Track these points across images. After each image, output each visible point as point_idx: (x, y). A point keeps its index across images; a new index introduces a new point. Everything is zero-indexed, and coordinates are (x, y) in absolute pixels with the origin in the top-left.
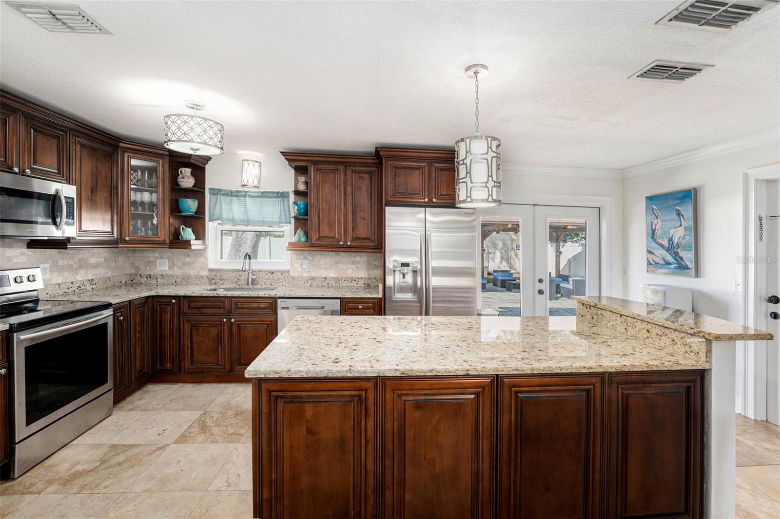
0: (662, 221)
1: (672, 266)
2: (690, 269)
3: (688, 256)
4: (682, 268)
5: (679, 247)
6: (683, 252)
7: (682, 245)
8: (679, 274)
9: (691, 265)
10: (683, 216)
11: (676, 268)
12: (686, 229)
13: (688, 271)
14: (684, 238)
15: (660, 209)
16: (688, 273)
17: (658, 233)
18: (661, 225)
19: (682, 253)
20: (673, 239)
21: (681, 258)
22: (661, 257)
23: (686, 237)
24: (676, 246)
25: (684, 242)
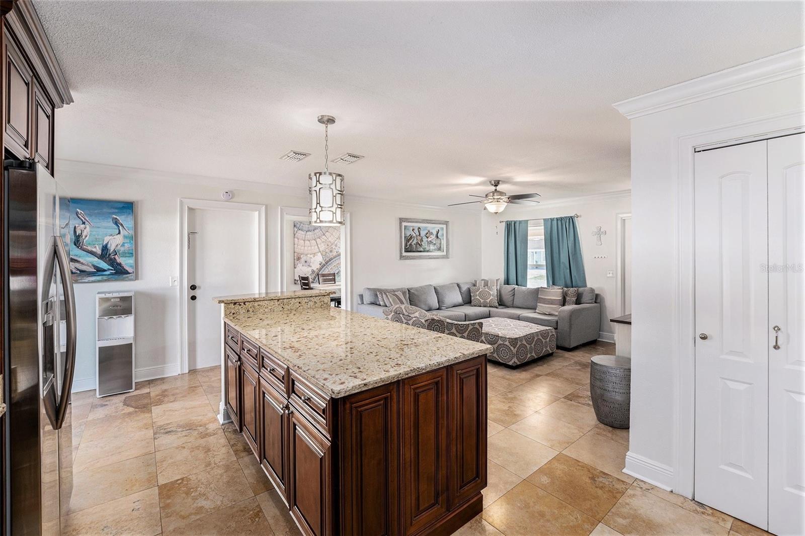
0: (91, 227)
1: (108, 273)
2: (130, 273)
3: (126, 262)
4: (120, 272)
5: (116, 254)
6: (121, 259)
7: (121, 252)
8: (116, 280)
9: (130, 270)
10: (122, 225)
11: (112, 274)
12: (125, 237)
13: (128, 275)
14: (123, 245)
15: (90, 215)
16: (127, 277)
17: (86, 240)
18: (90, 231)
19: (119, 260)
20: (109, 246)
21: (120, 264)
22: (90, 265)
23: (126, 245)
24: (113, 252)
25: (122, 249)
